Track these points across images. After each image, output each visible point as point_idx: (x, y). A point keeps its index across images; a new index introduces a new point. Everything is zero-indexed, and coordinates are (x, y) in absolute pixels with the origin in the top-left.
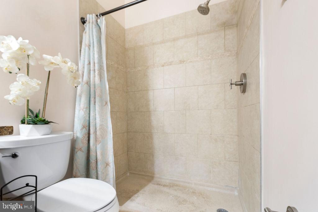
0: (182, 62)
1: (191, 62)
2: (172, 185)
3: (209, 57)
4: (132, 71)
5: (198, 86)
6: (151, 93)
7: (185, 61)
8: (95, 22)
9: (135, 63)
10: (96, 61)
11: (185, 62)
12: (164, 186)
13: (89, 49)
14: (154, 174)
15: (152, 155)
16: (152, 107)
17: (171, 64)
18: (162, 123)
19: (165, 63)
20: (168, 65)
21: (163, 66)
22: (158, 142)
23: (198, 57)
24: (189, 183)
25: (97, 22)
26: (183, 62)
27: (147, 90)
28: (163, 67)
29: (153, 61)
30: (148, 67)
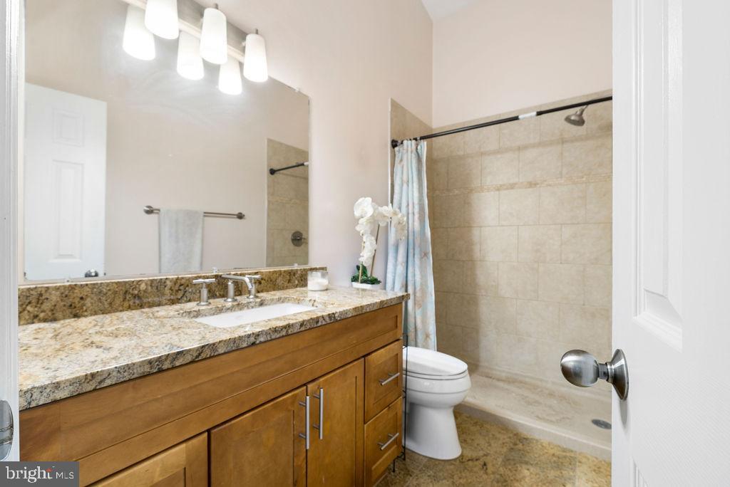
0: (532, 185)
1: (550, 185)
2: (511, 380)
3: (584, 179)
4: (444, 195)
5: (561, 224)
6: (476, 232)
7: (538, 184)
8: (414, 151)
9: (448, 183)
10: (416, 201)
11: (538, 186)
12: (499, 380)
13: (408, 186)
14: (478, 361)
15: (476, 330)
16: (477, 255)
17: (512, 186)
18: (494, 281)
19: (501, 186)
20: (507, 189)
21: (498, 190)
22: (486, 310)
23: (561, 178)
24: (541, 380)
25: (417, 149)
26: (536, 184)
27: (470, 227)
28: (497, 192)
29: (481, 180)
30: (471, 190)
